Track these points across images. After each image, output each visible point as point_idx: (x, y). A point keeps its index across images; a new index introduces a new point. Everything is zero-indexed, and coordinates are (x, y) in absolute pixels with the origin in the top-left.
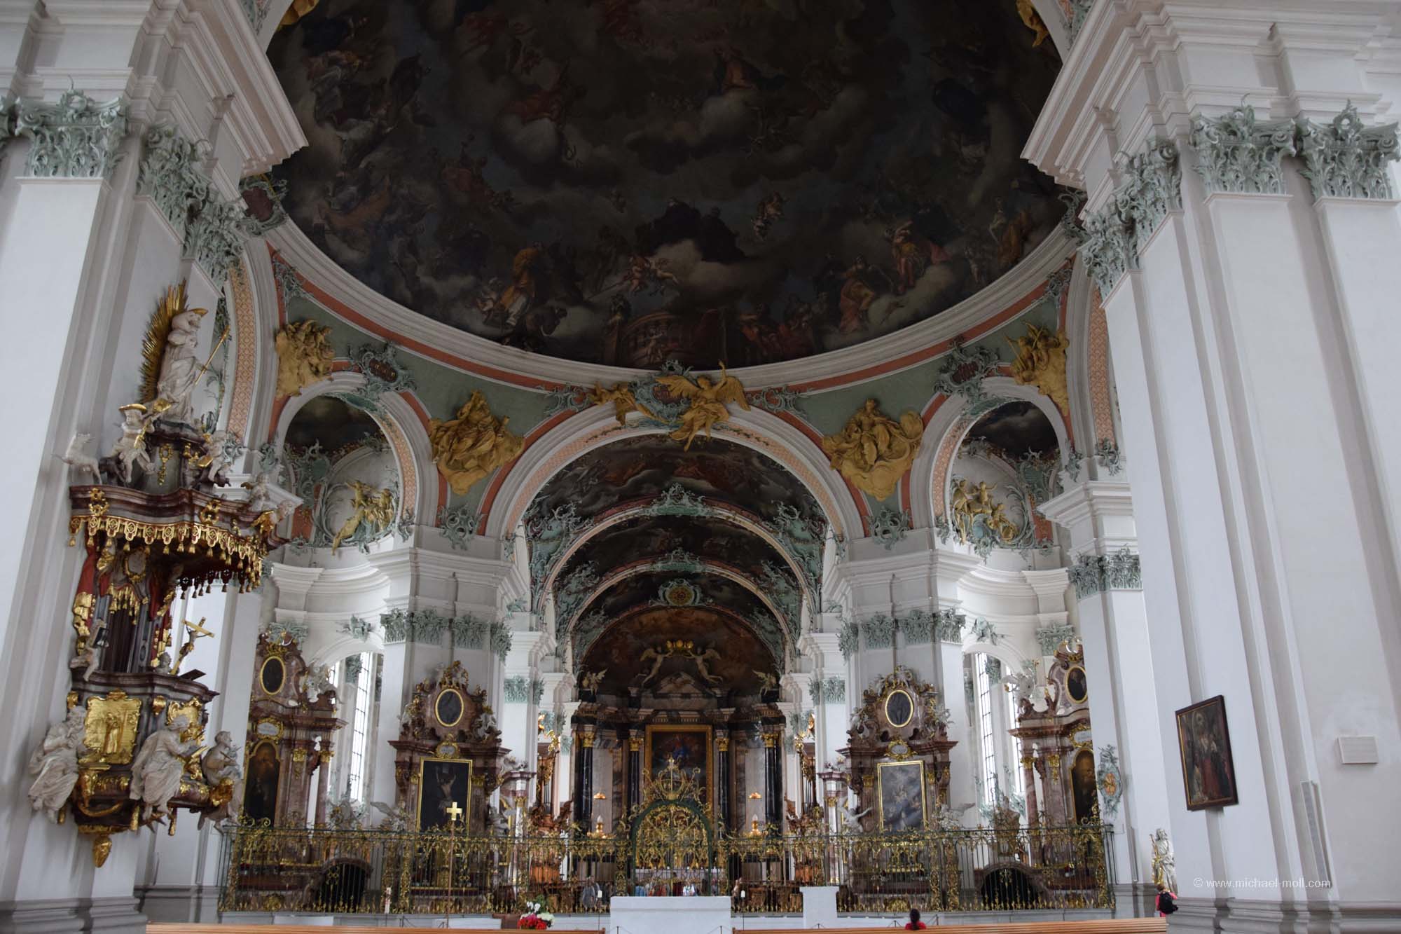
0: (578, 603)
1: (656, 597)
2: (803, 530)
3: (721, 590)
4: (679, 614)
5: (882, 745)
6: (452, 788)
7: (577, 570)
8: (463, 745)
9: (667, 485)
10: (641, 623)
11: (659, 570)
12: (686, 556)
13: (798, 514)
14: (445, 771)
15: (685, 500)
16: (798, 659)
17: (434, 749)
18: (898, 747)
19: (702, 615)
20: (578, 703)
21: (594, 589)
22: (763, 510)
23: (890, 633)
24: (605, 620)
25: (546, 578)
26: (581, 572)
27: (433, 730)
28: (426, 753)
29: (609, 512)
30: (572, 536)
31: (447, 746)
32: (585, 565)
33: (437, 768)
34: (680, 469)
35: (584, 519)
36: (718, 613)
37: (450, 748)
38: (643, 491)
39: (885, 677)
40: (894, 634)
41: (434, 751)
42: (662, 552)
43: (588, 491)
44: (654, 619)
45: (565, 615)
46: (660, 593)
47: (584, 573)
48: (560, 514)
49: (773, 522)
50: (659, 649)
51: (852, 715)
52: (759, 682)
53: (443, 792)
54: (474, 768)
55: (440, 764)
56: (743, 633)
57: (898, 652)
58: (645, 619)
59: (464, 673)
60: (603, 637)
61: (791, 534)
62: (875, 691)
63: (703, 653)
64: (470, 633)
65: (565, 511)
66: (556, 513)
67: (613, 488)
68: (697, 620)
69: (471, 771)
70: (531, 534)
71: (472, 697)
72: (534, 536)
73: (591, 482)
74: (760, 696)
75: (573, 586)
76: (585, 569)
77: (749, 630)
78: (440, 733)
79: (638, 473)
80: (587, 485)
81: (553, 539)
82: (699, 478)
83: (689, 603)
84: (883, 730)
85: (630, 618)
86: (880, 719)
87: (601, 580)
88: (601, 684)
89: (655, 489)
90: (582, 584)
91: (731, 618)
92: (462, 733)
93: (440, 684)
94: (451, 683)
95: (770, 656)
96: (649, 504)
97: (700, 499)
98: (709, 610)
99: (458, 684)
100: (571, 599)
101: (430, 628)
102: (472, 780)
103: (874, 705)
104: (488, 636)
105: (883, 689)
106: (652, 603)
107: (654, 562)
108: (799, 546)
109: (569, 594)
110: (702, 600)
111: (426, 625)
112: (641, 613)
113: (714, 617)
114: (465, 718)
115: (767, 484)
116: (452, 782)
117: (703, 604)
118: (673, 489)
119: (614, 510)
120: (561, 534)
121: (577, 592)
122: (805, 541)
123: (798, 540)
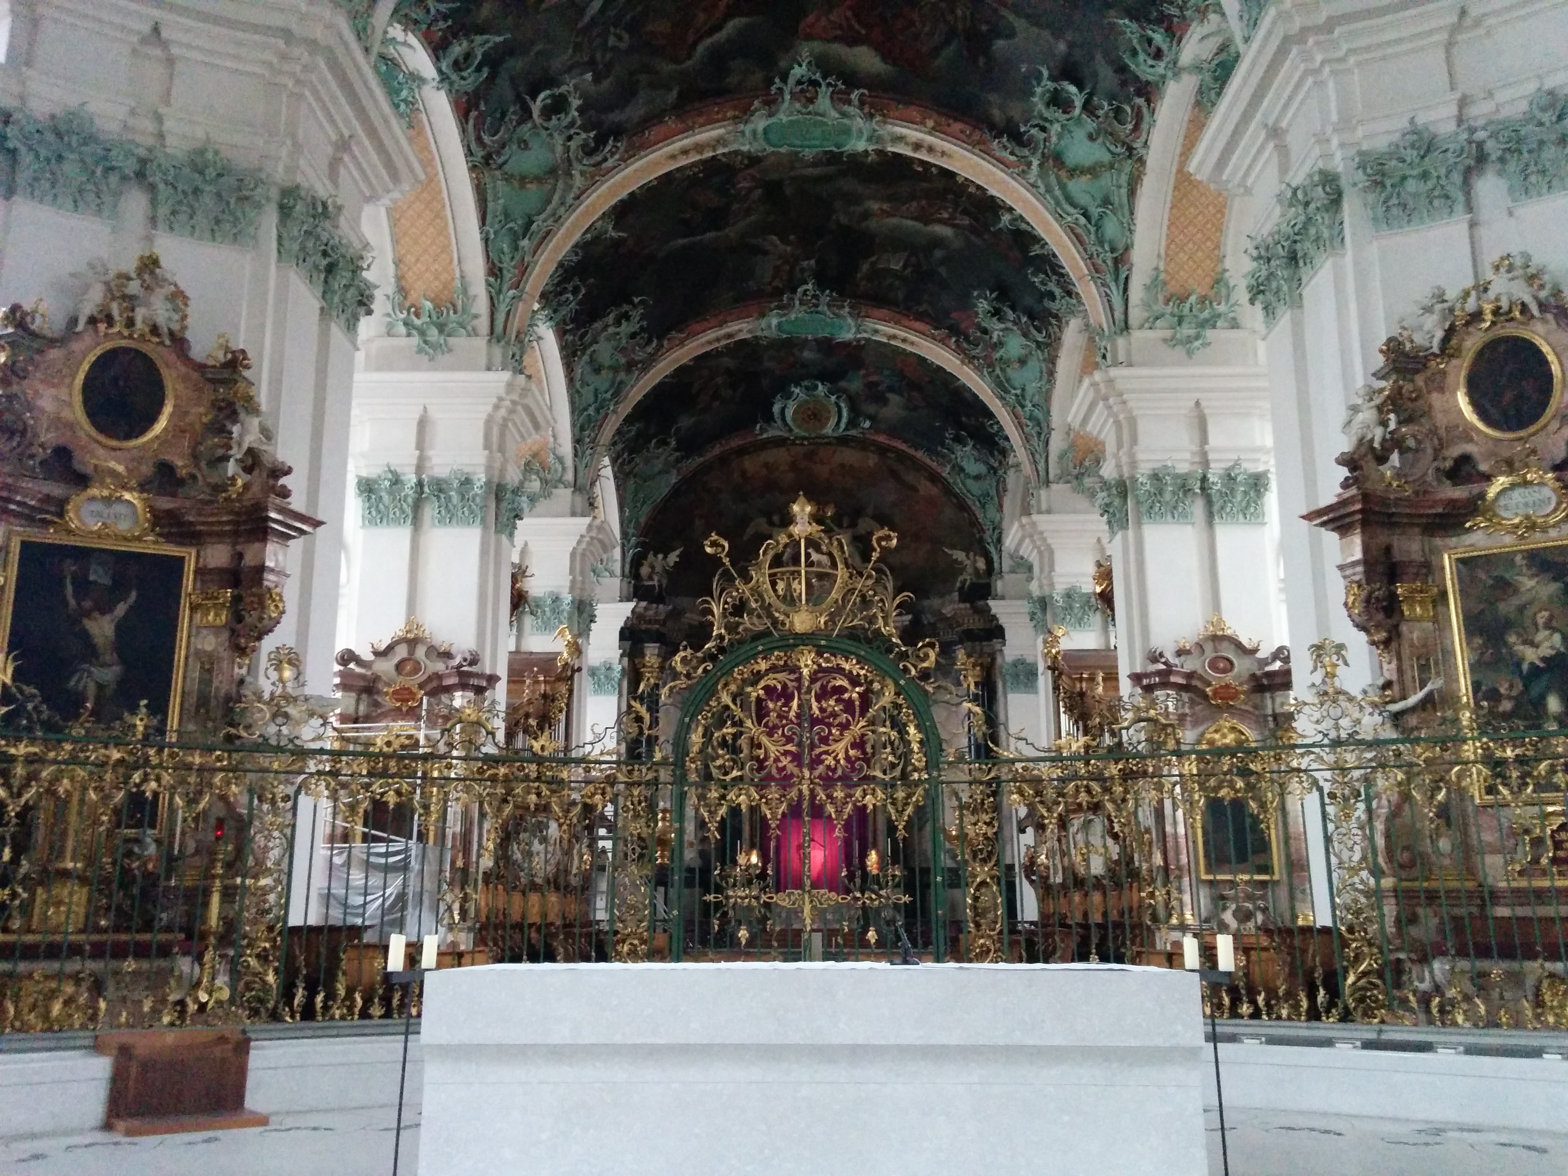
0: (618, 391)
1: (769, 418)
2: (1091, 138)
3: (885, 402)
4: (810, 456)
5: (1459, 493)
6: (120, 628)
7: (611, 318)
8: (165, 503)
9: (783, 64)
10: (744, 473)
11: (773, 333)
12: (825, 299)
13: (1078, 102)
14: (98, 575)
15: (824, 102)
16: (1043, 492)
17: (60, 506)
18: (1517, 495)
19: (850, 456)
20: (631, 605)
21: (647, 364)
22: (997, 114)
23: (1457, 178)
24: (678, 461)
25: (524, 270)
26: (618, 323)
27: (63, 454)
28: (29, 517)
29: (661, 130)
30: (578, 181)
31: (107, 501)
32: (626, 307)
33: (70, 567)
34: (811, 18)
35: (601, 141)
36: (883, 450)
37: (119, 508)
38: (733, 80)
39: (1452, 294)
40: (1467, 186)
41: (61, 514)
42: (778, 293)
43: (609, 66)
44: (766, 465)
45: (591, 411)
46: (776, 408)
47: (626, 328)
48: (548, 112)
49: (1018, 138)
50: (776, 519)
51: (1355, 409)
52: (956, 568)
53: (86, 636)
54: (199, 572)
55: (82, 554)
56: (926, 488)
57: (1483, 232)
58: (750, 464)
59: (178, 298)
60: (676, 492)
61: (1058, 159)
62: (1419, 339)
63: (853, 525)
64: (207, 200)
65: (558, 106)
66: (536, 108)
67: (667, 68)
68: (842, 466)
69: (189, 582)
70: (480, 153)
71: (201, 367)
72: (487, 158)
73: (612, 41)
74: (956, 595)
75: (604, 350)
76: (627, 317)
77: (934, 478)
78: (85, 462)
79: (718, 28)
80: (604, 47)
81: (538, 179)
82: (853, 41)
83: (828, 430)
84: (1455, 451)
85: (723, 460)
86: (1441, 420)
87: (660, 346)
88: (675, 574)
89: (758, 77)
90: (623, 350)
91: (902, 457)
92: (165, 470)
93: (92, 321)
94: (130, 323)
95: (974, 523)
96: (745, 113)
97: (855, 95)
98: (862, 444)
99: (155, 330)
100: (603, 381)
101: (70, 168)
102: (194, 608)
103: (1420, 380)
104: (270, 220)
105: (1450, 332)
106: (763, 430)
107: (763, 315)
108: (1078, 187)
109: (597, 370)
110: (852, 423)
111: (60, 158)
112: (741, 452)
113: (872, 460)
114: (177, 430)
115: (1011, 34)
116: (121, 609)
117: (853, 432)
118: (798, 71)
119: (671, 123)
120: (552, 172)
121: (615, 369)
122: (1093, 171)
123: (1075, 172)
